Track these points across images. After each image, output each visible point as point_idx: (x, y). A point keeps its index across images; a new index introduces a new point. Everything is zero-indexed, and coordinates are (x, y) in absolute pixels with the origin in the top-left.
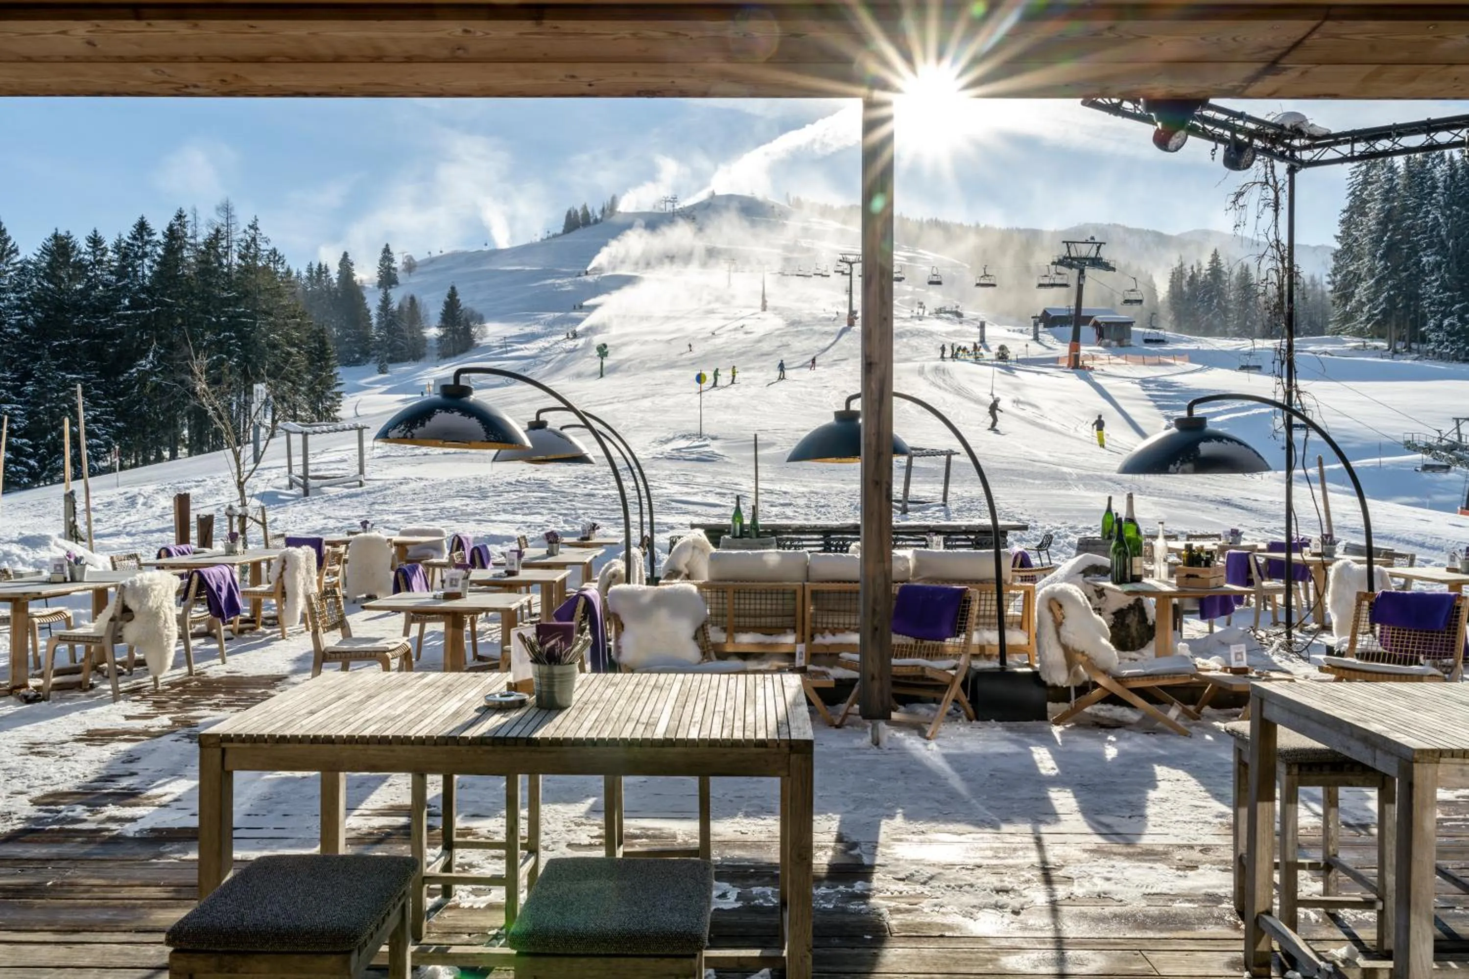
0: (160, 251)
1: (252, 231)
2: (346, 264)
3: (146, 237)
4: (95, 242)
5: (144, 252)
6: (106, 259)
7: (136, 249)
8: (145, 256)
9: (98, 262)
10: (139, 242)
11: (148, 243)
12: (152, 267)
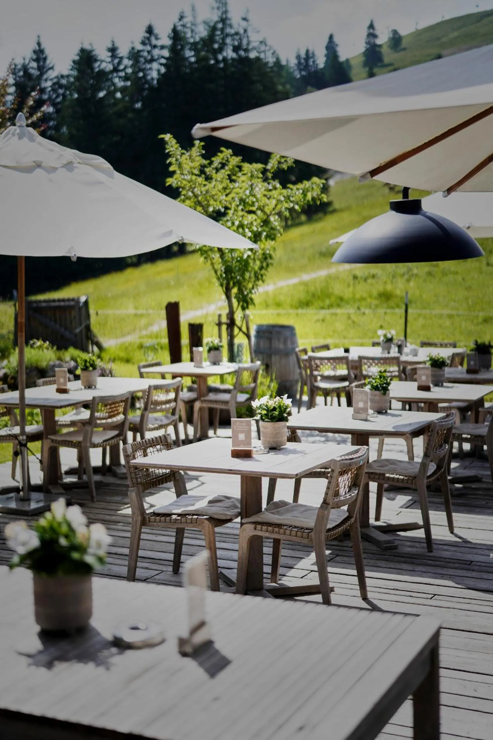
0: (166, 53)
1: (244, 23)
2: (331, 45)
3: (153, 42)
4: (113, 51)
5: (152, 56)
6: (121, 67)
7: (145, 54)
8: (152, 60)
9: (116, 70)
10: (148, 48)
11: (155, 47)
12: (159, 71)
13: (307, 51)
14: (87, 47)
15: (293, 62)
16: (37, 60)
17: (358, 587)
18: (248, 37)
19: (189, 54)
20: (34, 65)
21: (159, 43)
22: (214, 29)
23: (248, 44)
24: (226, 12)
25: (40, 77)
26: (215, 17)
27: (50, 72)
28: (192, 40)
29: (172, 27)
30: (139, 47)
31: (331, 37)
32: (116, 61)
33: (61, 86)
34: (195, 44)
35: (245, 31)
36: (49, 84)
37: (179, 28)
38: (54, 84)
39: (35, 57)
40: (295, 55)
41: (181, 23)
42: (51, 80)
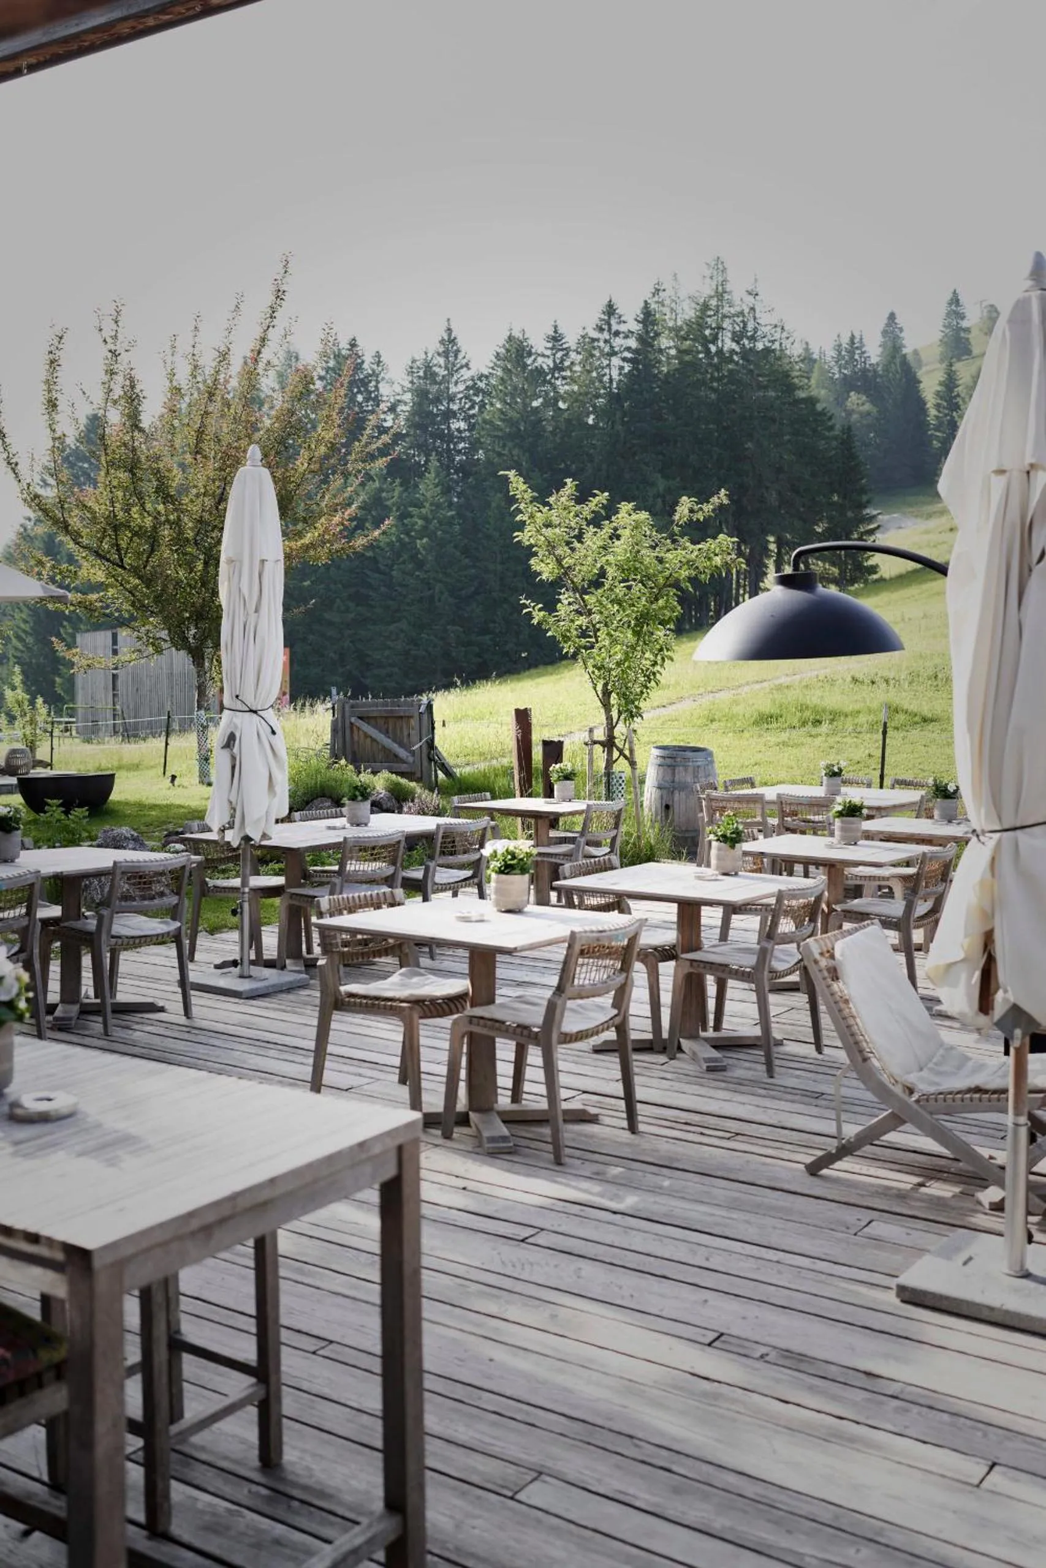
0: (633, 343)
1: (751, 298)
2: (892, 329)
3: (615, 327)
4: (556, 338)
5: (612, 347)
6: (567, 363)
7: (602, 344)
8: (613, 353)
9: (558, 368)
10: (606, 335)
11: (617, 334)
12: (621, 368)
13: (853, 338)
14: (517, 334)
15: (831, 353)
16: (446, 354)
17: (624, 1115)
18: (755, 318)
19: (664, 342)
20: (441, 361)
21: (623, 328)
22: (705, 307)
23: (755, 330)
24: (724, 283)
25: (446, 380)
26: (707, 290)
27: (464, 371)
28: (671, 324)
29: (642, 305)
30: (595, 334)
31: (892, 317)
32: (559, 355)
33: (478, 391)
34: (676, 330)
35: (753, 309)
36: (461, 387)
37: (653, 306)
38: (468, 388)
39: (441, 350)
40: (832, 344)
41: (656, 299)
42: (465, 381)
